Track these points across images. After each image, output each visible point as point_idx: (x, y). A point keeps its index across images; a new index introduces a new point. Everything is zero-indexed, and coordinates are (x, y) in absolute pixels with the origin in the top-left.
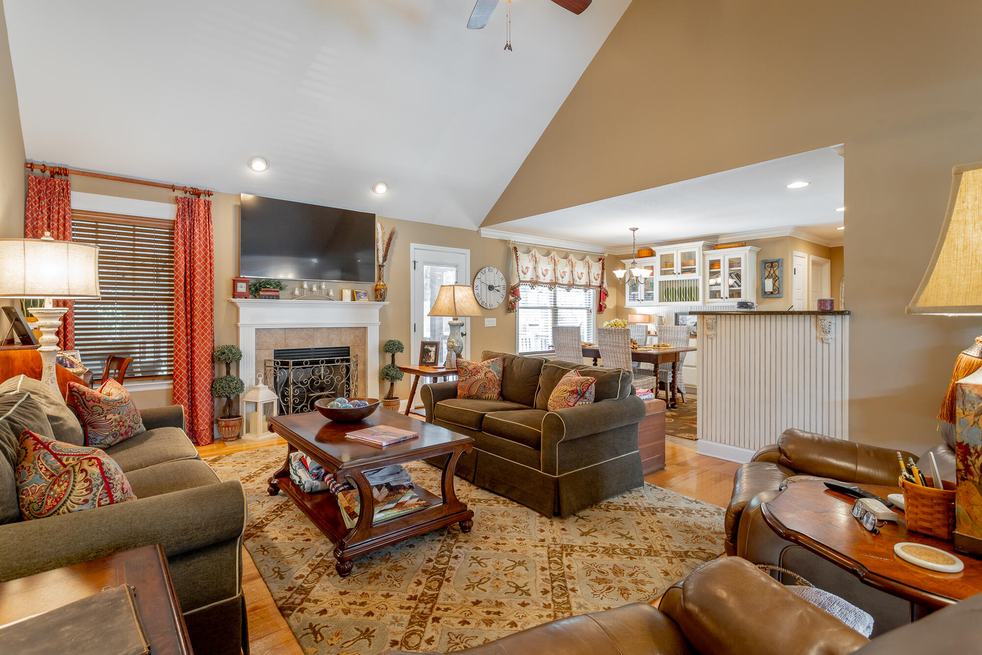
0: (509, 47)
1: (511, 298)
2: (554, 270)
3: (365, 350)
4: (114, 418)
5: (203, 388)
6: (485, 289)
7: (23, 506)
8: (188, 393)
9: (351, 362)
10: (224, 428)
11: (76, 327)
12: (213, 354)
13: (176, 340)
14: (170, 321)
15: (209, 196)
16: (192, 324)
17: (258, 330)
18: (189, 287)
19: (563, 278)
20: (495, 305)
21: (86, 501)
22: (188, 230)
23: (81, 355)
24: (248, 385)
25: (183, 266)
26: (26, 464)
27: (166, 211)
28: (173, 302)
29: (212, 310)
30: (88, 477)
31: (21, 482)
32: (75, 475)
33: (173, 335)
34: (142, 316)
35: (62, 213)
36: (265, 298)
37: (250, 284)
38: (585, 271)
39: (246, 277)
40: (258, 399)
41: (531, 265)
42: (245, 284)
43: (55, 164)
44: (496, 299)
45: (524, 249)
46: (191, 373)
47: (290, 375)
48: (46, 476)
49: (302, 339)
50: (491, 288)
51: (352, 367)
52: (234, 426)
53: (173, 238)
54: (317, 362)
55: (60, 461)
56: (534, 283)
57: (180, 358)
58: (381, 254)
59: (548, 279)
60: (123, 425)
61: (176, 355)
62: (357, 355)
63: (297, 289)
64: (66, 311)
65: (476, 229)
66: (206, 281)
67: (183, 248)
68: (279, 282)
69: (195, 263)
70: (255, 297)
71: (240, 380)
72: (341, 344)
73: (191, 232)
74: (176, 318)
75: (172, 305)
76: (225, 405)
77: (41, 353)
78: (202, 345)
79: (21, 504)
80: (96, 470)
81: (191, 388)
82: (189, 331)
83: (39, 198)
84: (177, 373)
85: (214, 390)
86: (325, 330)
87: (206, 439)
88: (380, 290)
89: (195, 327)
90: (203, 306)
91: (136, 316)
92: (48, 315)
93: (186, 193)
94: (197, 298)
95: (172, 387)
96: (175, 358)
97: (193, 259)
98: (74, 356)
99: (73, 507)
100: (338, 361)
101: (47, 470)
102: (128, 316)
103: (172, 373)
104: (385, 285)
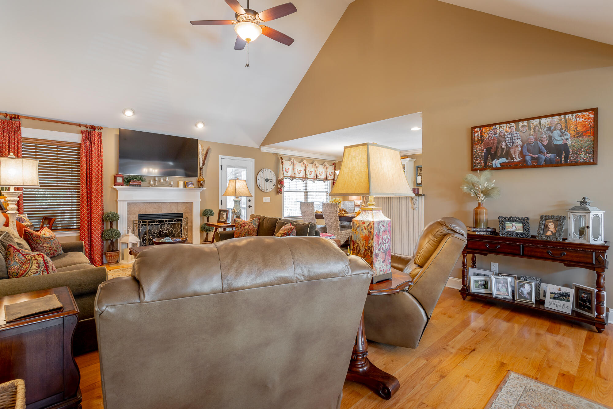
0: (248, 65)
1: (279, 186)
2: (305, 170)
3: (192, 215)
4: (47, 246)
5: (97, 235)
6: (263, 181)
7: (10, 274)
8: (88, 238)
9: (183, 222)
10: (109, 257)
11: (24, 201)
12: (102, 216)
13: (81, 209)
14: (78, 198)
15: (100, 130)
16: (91, 200)
17: (129, 204)
18: (89, 180)
19: (310, 175)
20: (270, 190)
21: (37, 272)
22: (88, 148)
23: (28, 217)
24: (123, 234)
25: (85, 168)
26: (10, 258)
27: (76, 138)
28: (80, 188)
29: (102, 192)
30: (38, 262)
31: (8, 265)
32: (32, 261)
33: (80, 206)
34: (62, 196)
35: (16, 139)
36: (133, 186)
37: (124, 178)
38: (324, 171)
39: (122, 174)
40: (128, 241)
41: (291, 168)
42: (121, 178)
43: (12, 112)
44: (270, 187)
45: (287, 159)
46: (90, 227)
47: (147, 228)
48: (19, 263)
49: (155, 208)
50: (267, 180)
51: (184, 224)
52: (115, 256)
53: (80, 153)
54: (163, 221)
55: (25, 257)
56: (293, 178)
57: (84, 218)
58: (201, 161)
59: (301, 175)
60: (52, 250)
61: (82, 217)
62: (187, 218)
63: (151, 181)
64: (21, 193)
65: (258, 147)
66: (99, 177)
67: (85, 159)
68: (141, 177)
69: (92, 166)
70: (127, 185)
71: (118, 231)
72: (178, 211)
73: (90, 150)
74: (81, 196)
75: (79, 189)
76: (110, 245)
77: (8, 214)
78: (97, 212)
79: (9, 273)
80: (41, 259)
81: (90, 235)
82: (89, 204)
83: (4, 132)
84: (82, 227)
85: (103, 237)
86: (169, 204)
87: (98, 263)
88: (201, 181)
89: (93, 202)
90: (97, 190)
91: (59, 196)
92: (12, 195)
93: (87, 128)
94: (93, 186)
95: (79, 234)
96: (81, 219)
97: (91, 164)
98: (25, 216)
99: (31, 274)
100: (175, 221)
101: (19, 260)
102: (53, 196)
103: (79, 227)
104: (203, 178)
